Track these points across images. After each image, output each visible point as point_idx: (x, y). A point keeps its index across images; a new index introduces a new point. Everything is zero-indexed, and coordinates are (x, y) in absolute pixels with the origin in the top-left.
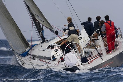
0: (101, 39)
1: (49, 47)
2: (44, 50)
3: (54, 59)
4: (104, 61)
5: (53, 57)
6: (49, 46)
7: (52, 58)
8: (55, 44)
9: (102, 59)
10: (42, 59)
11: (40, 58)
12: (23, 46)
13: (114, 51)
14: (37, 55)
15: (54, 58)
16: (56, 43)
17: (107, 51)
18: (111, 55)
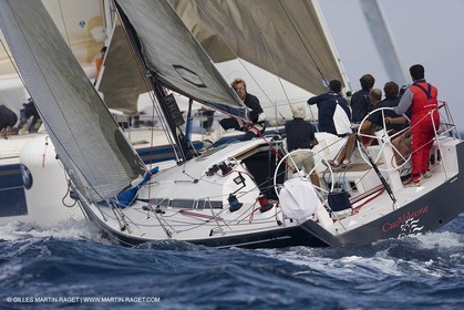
0: (387, 139)
1: (212, 171)
2: (196, 181)
3: (235, 205)
4: (398, 206)
5: (232, 198)
6: (211, 166)
7: (226, 203)
8: (233, 162)
9: (394, 200)
10: (190, 207)
11: (184, 205)
12: (123, 171)
13: (426, 177)
14: (171, 199)
15: (234, 203)
16: (237, 158)
17: (403, 179)
18: (419, 189)
